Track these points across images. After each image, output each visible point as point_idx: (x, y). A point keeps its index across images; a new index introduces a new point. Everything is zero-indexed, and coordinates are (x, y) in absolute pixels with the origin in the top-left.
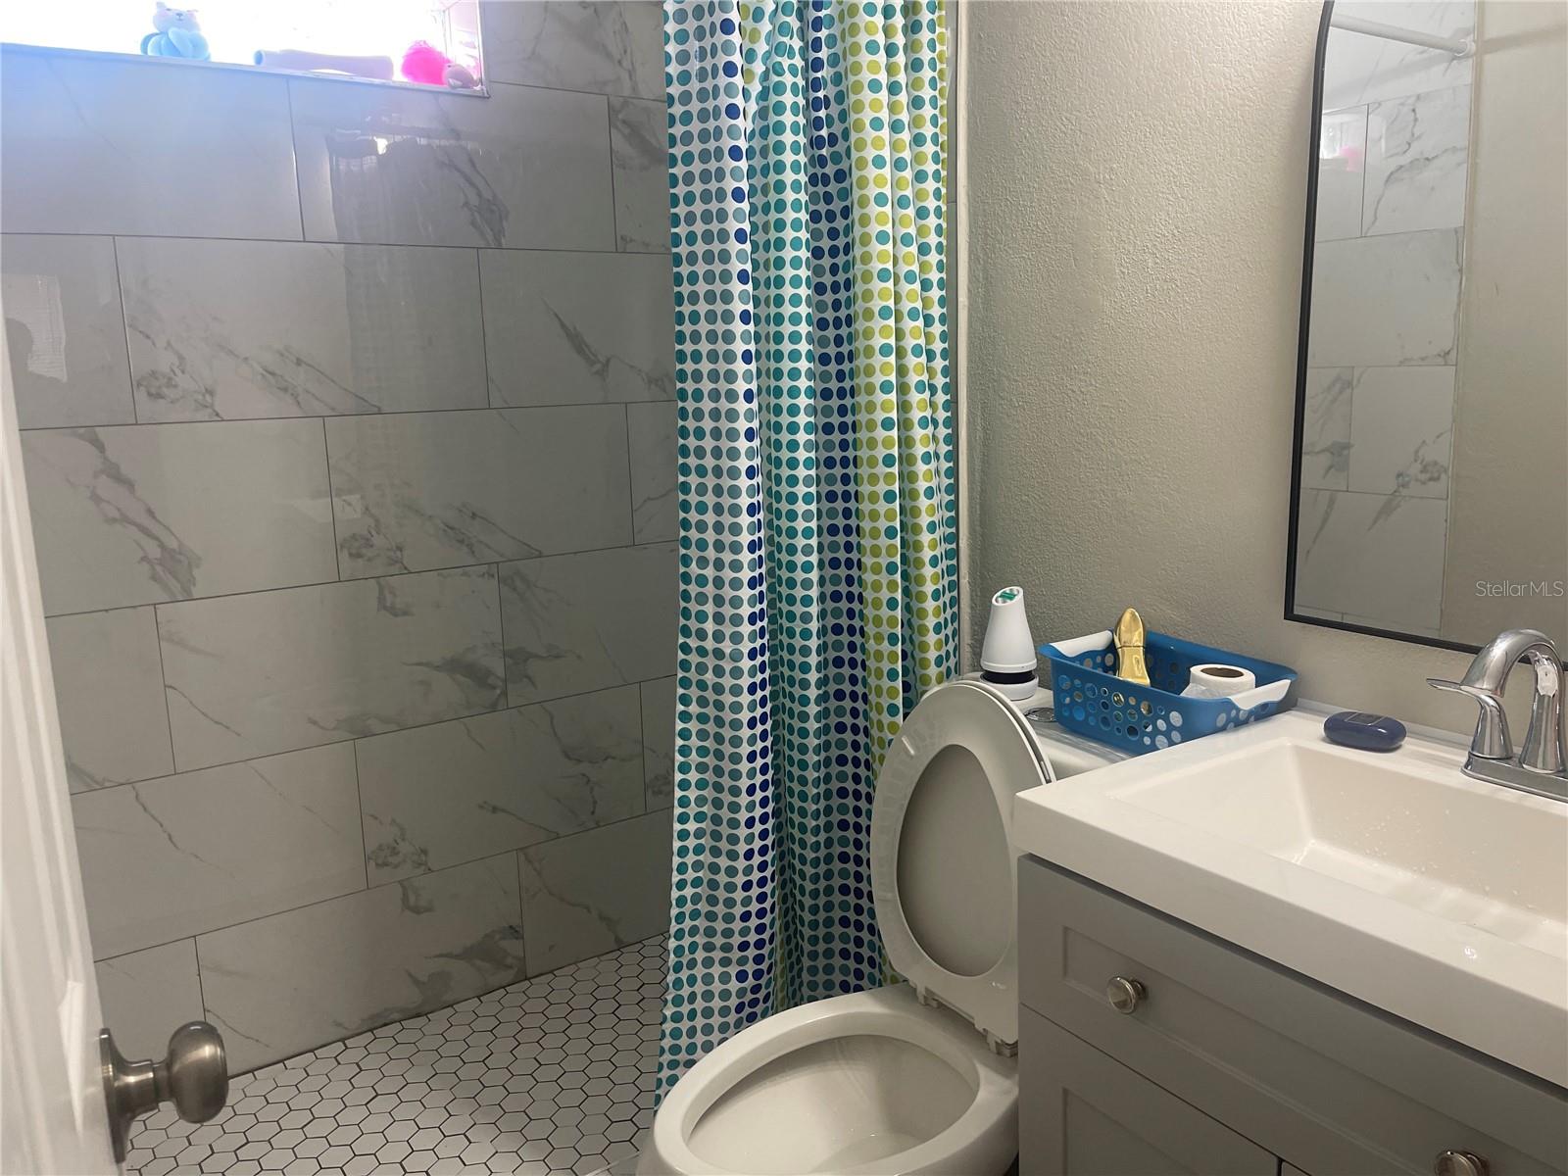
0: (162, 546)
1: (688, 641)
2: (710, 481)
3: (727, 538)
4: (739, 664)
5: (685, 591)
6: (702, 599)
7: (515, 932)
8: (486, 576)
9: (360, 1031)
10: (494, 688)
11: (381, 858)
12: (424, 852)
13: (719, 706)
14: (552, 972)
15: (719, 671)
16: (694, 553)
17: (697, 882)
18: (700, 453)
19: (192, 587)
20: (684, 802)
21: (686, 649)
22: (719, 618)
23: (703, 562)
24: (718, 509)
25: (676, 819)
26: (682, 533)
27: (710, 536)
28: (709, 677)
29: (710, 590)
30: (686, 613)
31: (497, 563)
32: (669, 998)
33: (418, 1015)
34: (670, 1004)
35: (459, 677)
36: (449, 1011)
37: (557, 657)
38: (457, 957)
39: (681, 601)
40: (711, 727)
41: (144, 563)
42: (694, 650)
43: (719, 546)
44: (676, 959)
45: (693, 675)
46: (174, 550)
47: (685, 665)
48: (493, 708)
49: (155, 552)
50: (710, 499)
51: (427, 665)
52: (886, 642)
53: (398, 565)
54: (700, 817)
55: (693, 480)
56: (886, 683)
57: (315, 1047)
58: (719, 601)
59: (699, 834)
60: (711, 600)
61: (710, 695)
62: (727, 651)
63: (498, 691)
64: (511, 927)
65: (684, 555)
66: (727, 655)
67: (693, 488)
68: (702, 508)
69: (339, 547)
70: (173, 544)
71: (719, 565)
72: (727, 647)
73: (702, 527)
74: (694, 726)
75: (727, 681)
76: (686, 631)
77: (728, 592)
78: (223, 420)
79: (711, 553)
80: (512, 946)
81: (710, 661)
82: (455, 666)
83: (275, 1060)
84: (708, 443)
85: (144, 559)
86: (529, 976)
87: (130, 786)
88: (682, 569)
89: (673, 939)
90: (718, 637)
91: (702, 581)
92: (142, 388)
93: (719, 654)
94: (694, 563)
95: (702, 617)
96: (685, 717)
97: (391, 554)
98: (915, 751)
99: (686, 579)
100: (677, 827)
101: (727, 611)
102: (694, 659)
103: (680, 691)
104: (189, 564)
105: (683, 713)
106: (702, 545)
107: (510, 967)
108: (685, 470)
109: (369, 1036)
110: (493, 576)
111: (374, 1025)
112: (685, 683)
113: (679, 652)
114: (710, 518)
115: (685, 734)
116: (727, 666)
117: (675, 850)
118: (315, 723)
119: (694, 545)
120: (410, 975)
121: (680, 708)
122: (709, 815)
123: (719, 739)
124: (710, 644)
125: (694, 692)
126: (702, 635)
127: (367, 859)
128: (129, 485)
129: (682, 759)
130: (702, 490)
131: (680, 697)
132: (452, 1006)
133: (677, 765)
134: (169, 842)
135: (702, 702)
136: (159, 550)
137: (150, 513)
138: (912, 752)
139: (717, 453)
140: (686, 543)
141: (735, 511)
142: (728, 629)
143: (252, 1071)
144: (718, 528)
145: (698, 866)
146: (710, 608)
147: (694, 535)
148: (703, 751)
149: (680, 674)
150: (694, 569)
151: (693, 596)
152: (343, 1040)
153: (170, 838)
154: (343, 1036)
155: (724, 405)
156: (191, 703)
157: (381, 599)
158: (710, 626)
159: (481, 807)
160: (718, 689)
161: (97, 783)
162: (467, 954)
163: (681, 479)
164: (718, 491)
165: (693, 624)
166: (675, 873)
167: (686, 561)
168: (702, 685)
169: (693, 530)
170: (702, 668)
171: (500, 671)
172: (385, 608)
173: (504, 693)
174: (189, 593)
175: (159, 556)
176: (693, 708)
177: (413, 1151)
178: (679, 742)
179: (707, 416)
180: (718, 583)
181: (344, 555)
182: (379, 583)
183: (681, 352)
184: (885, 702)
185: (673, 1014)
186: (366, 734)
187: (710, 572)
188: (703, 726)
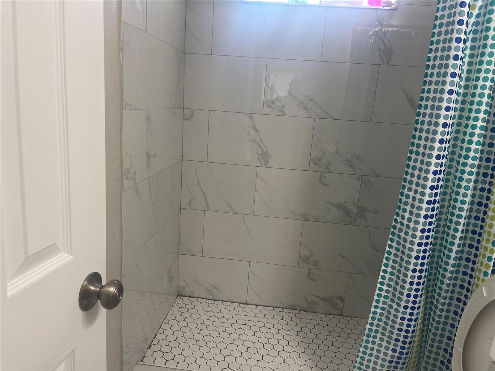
0: (262, 150)
1: (398, 218)
2: (420, 158)
3: (421, 182)
4: (415, 233)
5: (401, 199)
6: (406, 203)
7: (341, 299)
8: (357, 179)
9: (287, 308)
10: (352, 217)
11: (304, 259)
12: (317, 262)
13: (404, 247)
14: (352, 317)
15: (407, 233)
16: (407, 185)
17: (383, 309)
18: (418, 146)
19: (267, 163)
20: (383, 278)
21: (396, 221)
22: (411, 213)
23: (410, 189)
24: (421, 170)
25: (379, 282)
26: (405, 176)
27: (415, 180)
28: (403, 235)
29: (410, 201)
30: (399, 208)
31: (362, 176)
32: (363, 345)
33: (305, 311)
34: (362, 347)
35: (340, 210)
36: (315, 314)
37: (377, 213)
38: (321, 299)
39: (398, 203)
40: (400, 254)
41: (257, 154)
42: (399, 222)
43: (417, 184)
44: (368, 333)
45: (396, 232)
46: (265, 152)
47: (395, 227)
48: (350, 224)
49: (260, 152)
50: (418, 165)
51: (331, 204)
52: (490, 244)
53: (328, 169)
54: (389, 285)
55: (413, 156)
56: (485, 261)
57: (274, 306)
58: (413, 206)
59: (387, 291)
60: (410, 205)
61: (402, 242)
62: (412, 227)
63: (353, 219)
64: (341, 297)
65: (403, 185)
66: (411, 228)
67: (413, 159)
68: (414, 168)
69: (311, 160)
70: (265, 150)
71: (416, 192)
72: (412, 225)
73: (412, 175)
74: (393, 251)
75: (409, 238)
76: (398, 214)
77: (417, 204)
78: (286, 116)
79: (414, 187)
80: (340, 303)
81: (404, 228)
82: (340, 206)
83: (263, 305)
84: (422, 142)
85: (257, 153)
86: (343, 315)
87: (242, 215)
88: (401, 190)
89: (368, 325)
90: (409, 220)
91: (408, 196)
92: (266, 104)
93: (408, 227)
94: (406, 189)
95: (405, 211)
96: (391, 246)
97: (327, 165)
98: (486, 294)
99: (402, 194)
100: (379, 286)
101: (415, 211)
102: (398, 226)
103: (391, 236)
104: (268, 157)
105: (390, 245)
106: (411, 182)
107: (337, 309)
108: (411, 152)
109: (289, 310)
110: (359, 179)
111: (292, 308)
112: (393, 234)
113: (394, 221)
114: (416, 172)
115: (389, 253)
116: (411, 233)
117: (376, 294)
118: (293, 212)
119: (408, 182)
120: (305, 298)
121: (389, 242)
122: (393, 286)
123: (402, 259)
124: (405, 222)
125: (396, 238)
126: (403, 217)
127: (300, 258)
128: (257, 131)
129: (386, 262)
130: (416, 161)
131: (390, 238)
132: (316, 313)
133: (383, 263)
134: (248, 234)
135: (398, 243)
136: (261, 151)
137: (261, 140)
138: (485, 295)
139: (425, 147)
140: (405, 180)
141: (427, 172)
142: (414, 218)
143: (257, 305)
144: (419, 177)
145: (384, 303)
146: (408, 208)
147: (409, 178)
148: (395, 262)
149: (392, 230)
150: (406, 191)
151: (403, 201)
152: (282, 308)
153: (249, 232)
154: (282, 307)
155: (432, 128)
156: (261, 197)
157: (320, 179)
158: (407, 215)
159: (339, 255)
160: (405, 240)
161: (235, 212)
162: (324, 299)
163: (409, 155)
164: (422, 162)
165: (401, 213)
166: (374, 302)
167: (404, 188)
168: (399, 237)
169: (409, 176)
170: (400, 230)
171: (355, 212)
172: (321, 182)
173: (355, 220)
174: (266, 165)
175: (261, 153)
176: (394, 244)
177: (284, 350)
178: (386, 255)
179: (424, 131)
180: (414, 199)
181: (312, 163)
182: (321, 174)
183: (420, 104)
184: (483, 269)
185: (363, 351)
186: (307, 220)
187: (411, 194)
188: (397, 252)
